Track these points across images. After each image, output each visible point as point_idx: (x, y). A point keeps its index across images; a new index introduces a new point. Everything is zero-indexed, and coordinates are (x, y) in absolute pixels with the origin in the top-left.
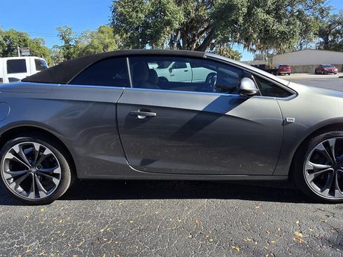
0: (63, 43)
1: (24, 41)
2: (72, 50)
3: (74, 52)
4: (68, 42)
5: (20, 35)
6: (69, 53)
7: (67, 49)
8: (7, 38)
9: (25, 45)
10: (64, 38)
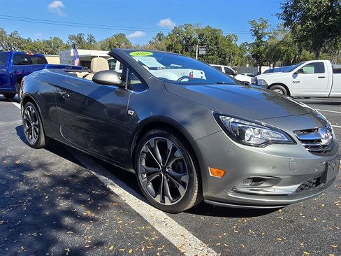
1: (216, 38)
5: (214, 31)
6: (258, 52)
7: (258, 46)
8: (201, 36)
9: (217, 44)
10: (256, 33)
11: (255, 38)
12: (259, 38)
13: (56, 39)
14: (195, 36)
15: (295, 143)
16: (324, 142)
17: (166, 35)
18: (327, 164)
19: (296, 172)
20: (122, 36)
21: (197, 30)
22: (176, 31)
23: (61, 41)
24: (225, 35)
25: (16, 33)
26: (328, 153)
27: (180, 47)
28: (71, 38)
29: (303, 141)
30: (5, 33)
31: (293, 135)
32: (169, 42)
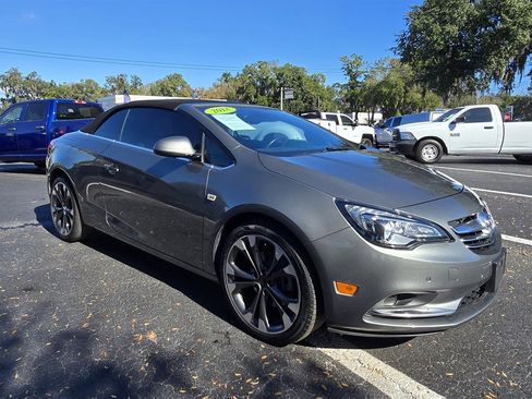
0: (346, 80)
1: (299, 78)
2: (358, 90)
3: (361, 93)
4: (355, 79)
5: (296, 70)
6: (353, 95)
7: (352, 88)
8: (280, 76)
9: (300, 85)
10: (349, 72)
11: (348, 78)
12: (353, 77)
13: (89, 81)
14: (273, 76)
15: (452, 239)
16: (486, 233)
17: (234, 75)
18: (494, 266)
19: (457, 282)
20: (178, 77)
21: (275, 69)
22: (247, 71)
23: (96, 85)
24: (309, 74)
25: (34, 74)
26: (492, 249)
27: (253, 90)
28: (110, 80)
29: (461, 236)
30: (19, 74)
31: (449, 228)
32: (239, 84)
